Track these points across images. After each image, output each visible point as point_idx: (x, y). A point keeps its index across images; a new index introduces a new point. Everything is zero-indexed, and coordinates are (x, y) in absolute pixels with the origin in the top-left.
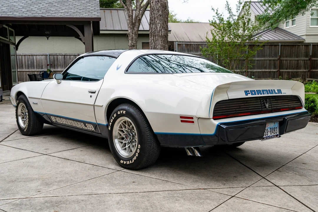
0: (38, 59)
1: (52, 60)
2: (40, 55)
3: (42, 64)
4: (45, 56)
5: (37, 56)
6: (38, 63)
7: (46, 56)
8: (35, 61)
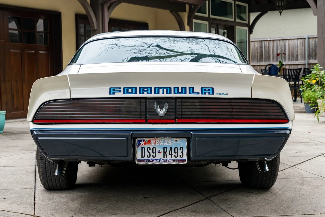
0: (291, 46)
1: (312, 45)
2: (294, 39)
3: (297, 52)
4: (302, 40)
5: (291, 40)
6: (291, 51)
7: (304, 40)
8: (287, 49)
